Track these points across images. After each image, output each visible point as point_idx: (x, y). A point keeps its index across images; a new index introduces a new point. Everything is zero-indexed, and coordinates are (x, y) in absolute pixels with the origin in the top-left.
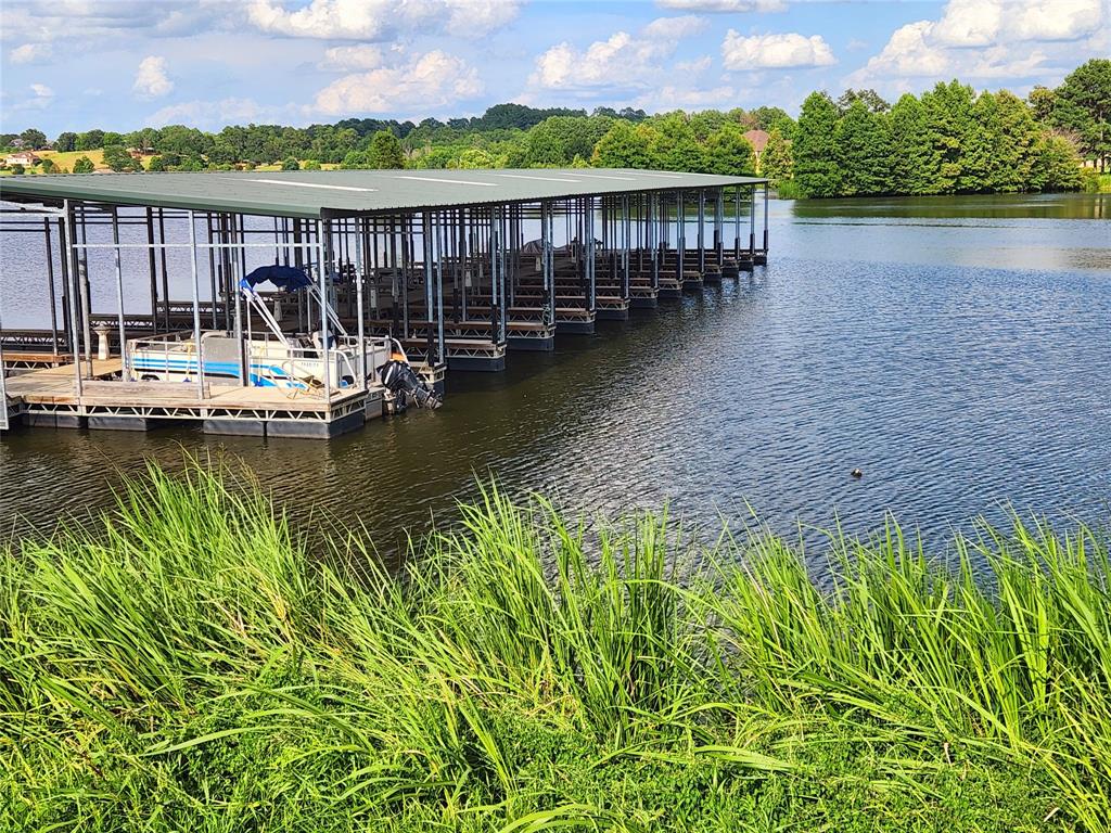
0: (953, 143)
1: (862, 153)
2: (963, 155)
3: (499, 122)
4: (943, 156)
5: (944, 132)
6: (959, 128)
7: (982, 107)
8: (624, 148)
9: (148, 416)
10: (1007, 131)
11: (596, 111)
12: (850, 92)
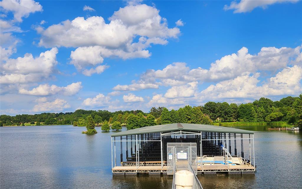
0: (189, 117)
1: (174, 119)
2: (191, 119)
3: (78, 113)
4: (188, 119)
5: (188, 115)
6: (190, 114)
7: (193, 110)
8: (132, 118)
9: (217, 171)
10: (198, 115)
11: (98, 111)
12: (159, 107)
